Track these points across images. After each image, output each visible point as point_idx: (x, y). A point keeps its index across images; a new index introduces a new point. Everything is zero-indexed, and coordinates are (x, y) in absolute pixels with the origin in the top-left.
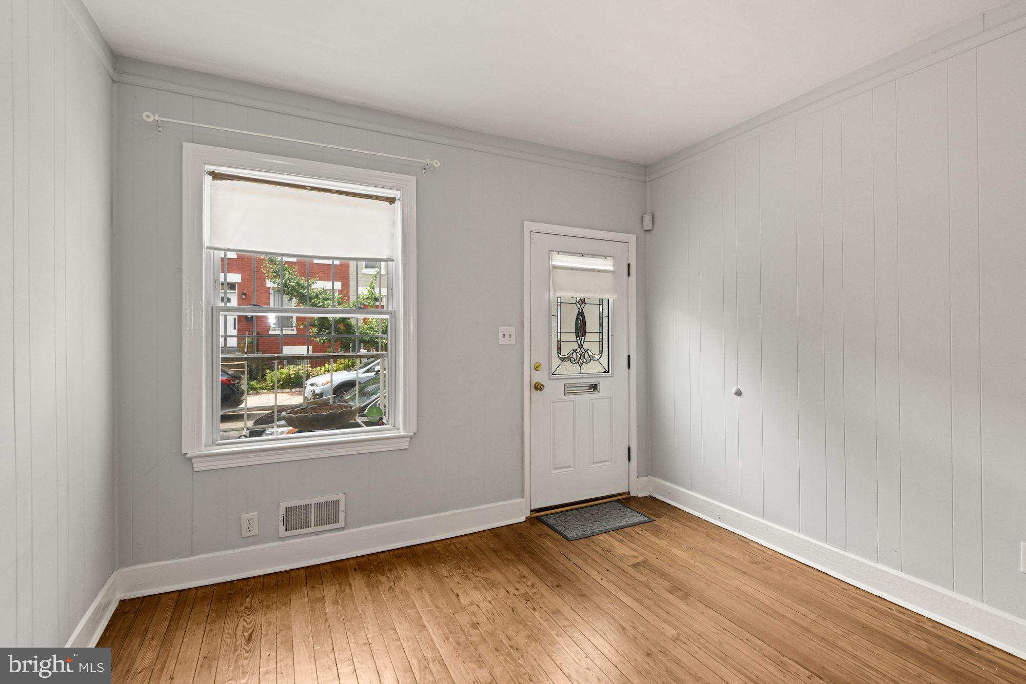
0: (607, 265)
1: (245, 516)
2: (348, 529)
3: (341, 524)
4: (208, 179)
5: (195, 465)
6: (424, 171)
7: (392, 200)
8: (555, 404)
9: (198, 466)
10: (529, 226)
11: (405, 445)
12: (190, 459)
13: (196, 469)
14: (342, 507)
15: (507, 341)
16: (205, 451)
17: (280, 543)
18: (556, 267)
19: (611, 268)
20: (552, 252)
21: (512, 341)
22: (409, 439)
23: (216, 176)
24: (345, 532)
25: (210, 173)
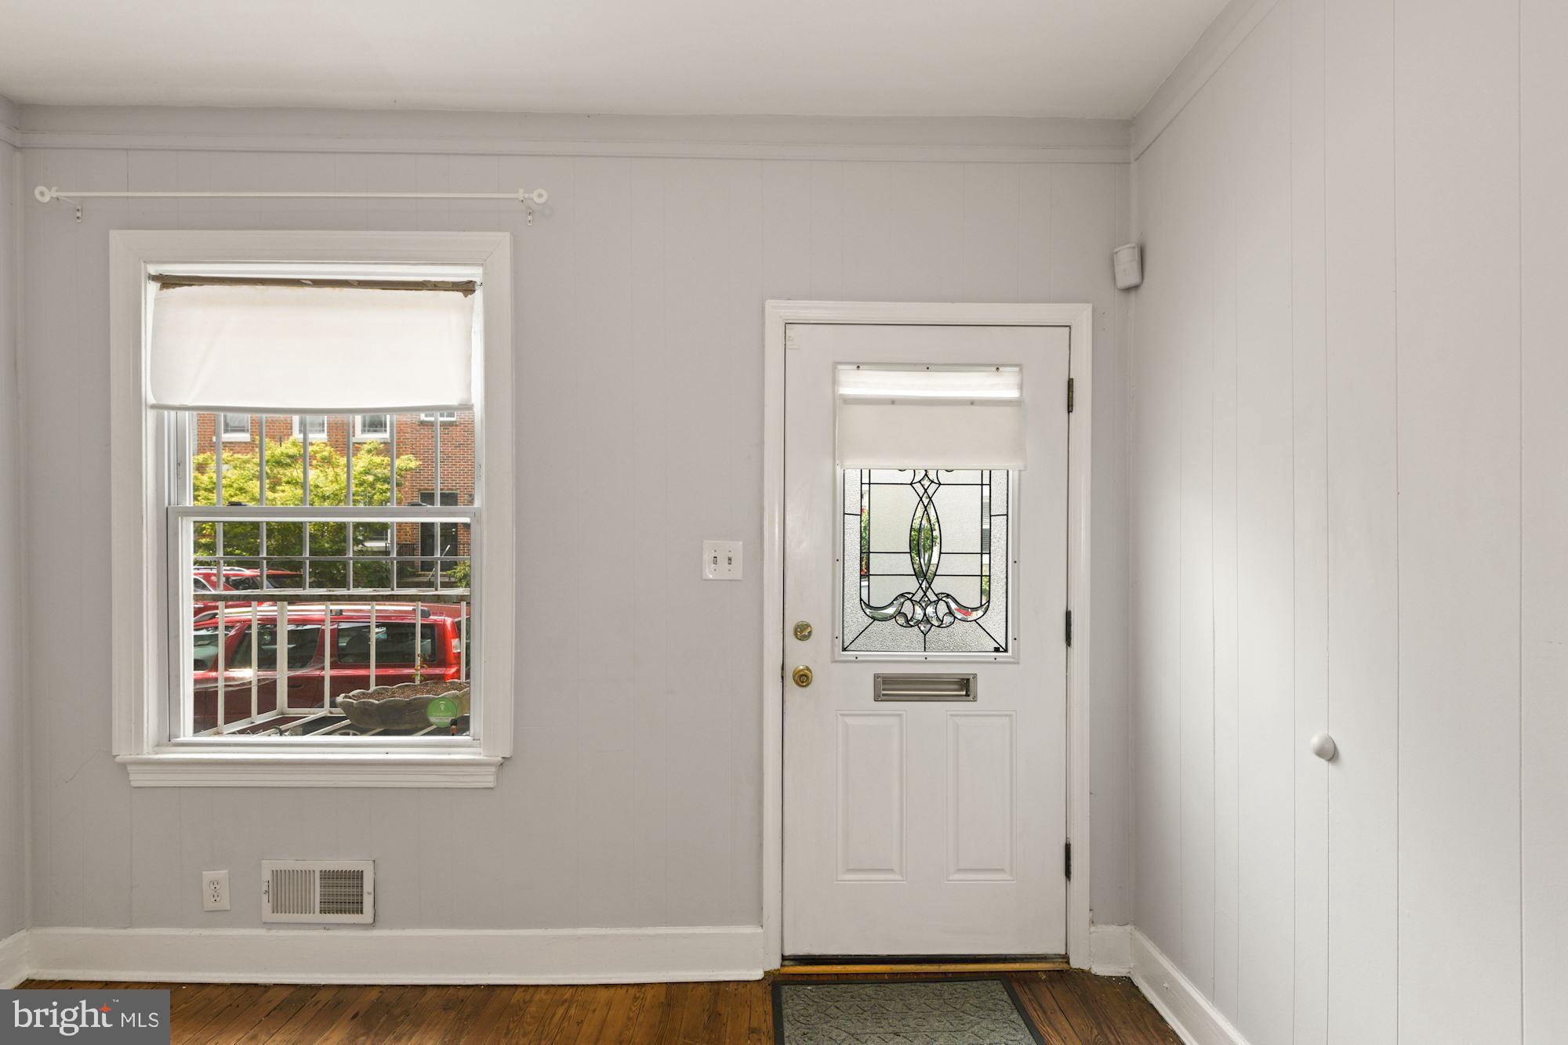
0: (1002, 386)
1: (208, 875)
2: (382, 928)
3: (367, 916)
4: (153, 287)
5: (132, 777)
6: (530, 218)
7: (467, 288)
8: (848, 720)
9: (138, 778)
10: (778, 310)
11: (488, 779)
12: (123, 766)
13: (134, 784)
14: (368, 886)
15: (723, 571)
16: (148, 753)
17: (262, 932)
18: (849, 401)
19: (1013, 394)
20: (840, 367)
21: (737, 571)
22: (493, 769)
23: (167, 282)
24: (376, 933)
25: (155, 278)
